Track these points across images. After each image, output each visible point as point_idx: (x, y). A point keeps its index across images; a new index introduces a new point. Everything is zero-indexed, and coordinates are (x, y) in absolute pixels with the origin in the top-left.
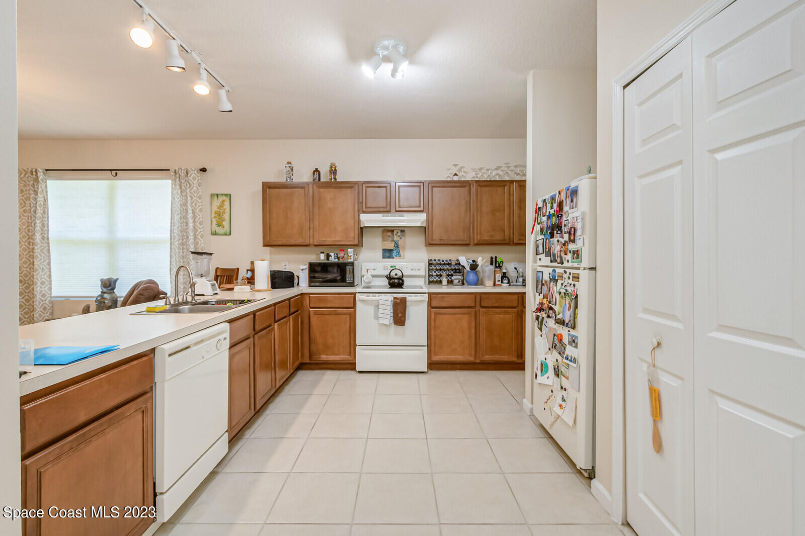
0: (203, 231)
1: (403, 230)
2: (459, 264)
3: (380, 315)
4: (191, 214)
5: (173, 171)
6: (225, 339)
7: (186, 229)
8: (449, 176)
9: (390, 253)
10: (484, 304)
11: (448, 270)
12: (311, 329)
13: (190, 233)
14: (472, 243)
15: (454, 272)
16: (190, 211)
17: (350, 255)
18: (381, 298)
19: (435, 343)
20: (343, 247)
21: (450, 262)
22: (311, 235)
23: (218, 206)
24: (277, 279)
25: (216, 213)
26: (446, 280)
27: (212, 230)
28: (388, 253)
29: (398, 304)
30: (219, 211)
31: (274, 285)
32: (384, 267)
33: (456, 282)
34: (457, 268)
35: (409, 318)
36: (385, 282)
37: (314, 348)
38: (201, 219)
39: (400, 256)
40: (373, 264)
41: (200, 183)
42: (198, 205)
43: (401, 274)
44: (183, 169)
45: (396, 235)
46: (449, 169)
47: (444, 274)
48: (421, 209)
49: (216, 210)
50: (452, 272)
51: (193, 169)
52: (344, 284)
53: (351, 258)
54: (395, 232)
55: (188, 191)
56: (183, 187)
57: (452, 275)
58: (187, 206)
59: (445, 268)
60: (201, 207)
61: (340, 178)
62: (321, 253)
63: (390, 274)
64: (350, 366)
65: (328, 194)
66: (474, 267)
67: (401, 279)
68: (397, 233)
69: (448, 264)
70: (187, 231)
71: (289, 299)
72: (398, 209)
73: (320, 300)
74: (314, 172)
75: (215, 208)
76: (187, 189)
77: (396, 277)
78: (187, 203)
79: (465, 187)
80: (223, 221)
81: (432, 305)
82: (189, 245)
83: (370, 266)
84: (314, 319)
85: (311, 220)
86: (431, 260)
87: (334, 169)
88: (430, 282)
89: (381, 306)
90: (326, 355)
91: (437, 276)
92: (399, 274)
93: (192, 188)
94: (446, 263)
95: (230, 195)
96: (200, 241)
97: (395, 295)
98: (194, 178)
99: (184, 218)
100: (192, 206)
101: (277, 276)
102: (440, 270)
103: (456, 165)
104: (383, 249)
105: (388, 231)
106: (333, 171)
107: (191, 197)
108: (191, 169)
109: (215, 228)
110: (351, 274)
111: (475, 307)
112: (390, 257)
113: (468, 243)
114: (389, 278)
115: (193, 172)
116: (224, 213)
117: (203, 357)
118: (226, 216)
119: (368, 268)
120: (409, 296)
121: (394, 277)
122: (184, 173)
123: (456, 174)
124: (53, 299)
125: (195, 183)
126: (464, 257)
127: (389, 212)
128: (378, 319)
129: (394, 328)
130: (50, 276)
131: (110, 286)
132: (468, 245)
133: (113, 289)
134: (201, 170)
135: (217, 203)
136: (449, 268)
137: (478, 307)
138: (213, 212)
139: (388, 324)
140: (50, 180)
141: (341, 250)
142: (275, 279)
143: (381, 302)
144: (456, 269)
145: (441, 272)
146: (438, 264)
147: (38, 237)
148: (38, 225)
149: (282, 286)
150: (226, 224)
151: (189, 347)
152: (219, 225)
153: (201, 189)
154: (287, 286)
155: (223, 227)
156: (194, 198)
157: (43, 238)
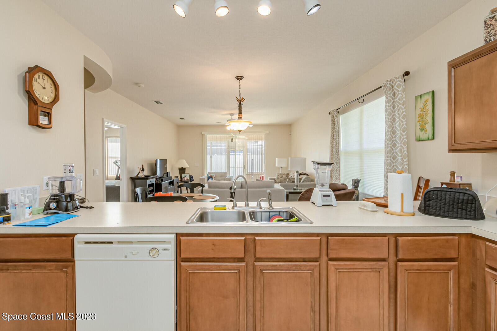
4: (398, 122)
5: (383, 85)
12: (487, 307)
13: (398, 141)
16: (398, 119)
25: (420, 117)
27: (417, 136)
30: (423, 114)
31: (425, 209)
38: (405, 126)
41: (404, 89)
44: (389, 80)
51: (397, 77)
56: (389, 98)
58: (394, 115)
60: (404, 113)
75: (419, 112)
76: (393, 99)
78: (394, 112)
80: (426, 124)
82: (397, 154)
95: (433, 92)
98: (399, 86)
99: (390, 127)
108: (395, 78)
109: (419, 133)
115: (398, 80)
116: (427, 114)
117: (126, 257)
118: (430, 118)
125: (400, 90)
134: (404, 75)
135: (420, 104)
138: (417, 116)
147: (334, 151)
148: (334, 143)
149: (442, 214)
150: (429, 127)
151: (112, 243)
152: (422, 130)
153: (404, 95)
154: (455, 215)
155: (426, 131)
156: (400, 106)
157: (336, 151)
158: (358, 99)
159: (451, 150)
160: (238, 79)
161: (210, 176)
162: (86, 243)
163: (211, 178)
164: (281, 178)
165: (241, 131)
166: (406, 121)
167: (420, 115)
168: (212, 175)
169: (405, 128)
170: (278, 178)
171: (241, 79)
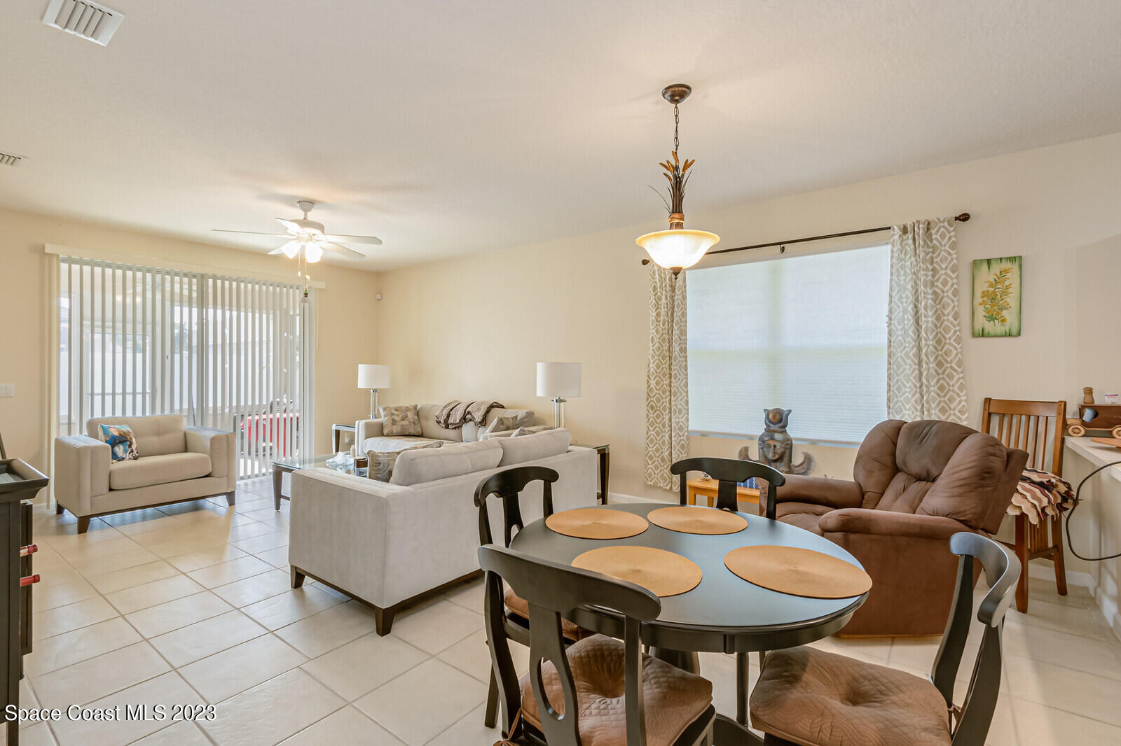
5: (899, 228)
23: (989, 283)
25: (986, 296)
27: (975, 326)
30: (994, 292)
38: (956, 309)
41: (953, 243)
42: (946, 281)
49: (985, 289)
51: (942, 219)
75: (983, 287)
76: (928, 257)
80: (1001, 310)
93: (937, 254)
95: (1021, 258)
96: (956, 348)
98: (943, 236)
107: (936, 270)
108: (938, 219)
115: (942, 224)
118: (1012, 300)
124: (690, 434)
125: (943, 243)
131: (780, 421)
133: (785, 426)
134: (957, 219)
138: (978, 294)
147: (676, 349)
148: (676, 332)
150: (1008, 314)
152: (991, 318)
153: (955, 253)
155: (1003, 320)
157: (681, 350)
160: (672, 97)
161: (116, 434)
163: (121, 442)
164: (403, 420)
166: (958, 301)
167: (986, 293)
168: (125, 428)
169: (956, 312)
170: (394, 422)
171: (681, 100)
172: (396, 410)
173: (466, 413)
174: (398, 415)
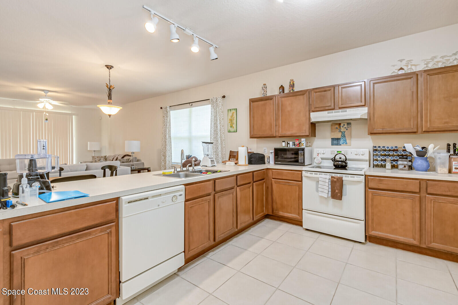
0: (224, 130)
1: (349, 123)
2: (406, 150)
3: (320, 189)
4: (219, 121)
5: (211, 99)
6: (181, 195)
7: (216, 130)
8: (394, 72)
9: (338, 141)
10: (430, 190)
11: (393, 156)
12: (273, 193)
13: (219, 132)
14: (420, 130)
15: (400, 158)
16: (218, 120)
17: (302, 143)
18: (320, 176)
19: (373, 220)
20: (298, 137)
21: (395, 149)
22: (277, 130)
23: (230, 116)
24: (253, 159)
25: (230, 120)
26: (390, 165)
27: (228, 130)
28: (336, 141)
29: (335, 182)
31: (250, 162)
32: (332, 152)
33: (401, 167)
34: (404, 154)
35: (346, 195)
36: (331, 164)
37: (275, 206)
39: (346, 144)
40: (323, 149)
41: (222, 104)
42: (221, 116)
43: (345, 158)
44: (215, 97)
45: (343, 127)
46: (394, 66)
47: (389, 159)
48: (363, 104)
50: (398, 158)
51: (219, 97)
52: (297, 163)
53: (304, 145)
54: (342, 125)
55: (218, 109)
56: (215, 107)
57: (397, 160)
58: (217, 117)
59: (391, 154)
60: (223, 117)
61: (296, 89)
62: (283, 142)
63: (335, 158)
64: (299, 223)
65: (287, 101)
66: (422, 153)
67: (345, 161)
68: (344, 125)
69: (394, 150)
70: (217, 131)
71: (253, 172)
72: (340, 106)
73: (279, 174)
74: (280, 87)
75: (229, 118)
76: (217, 109)
77: (340, 160)
78: (217, 116)
79: (410, 78)
80: (233, 124)
81: (369, 186)
82: (218, 139)
83: (321, 151)
84: (275, 186)
85: (277, 120)
86: (375, 147)
87: (292, 83)
88: (374, 166)
89: (320, 182)
90: (283, 212)
91: (382, 160)
92: (343, 158)
93: (219, 108)
94: (391, 149)
95: (236, 109)
96: (223, 136)
97: (333, 175)
98: (220, 102)
99: (215, 124)
100: (219, 117)
101: (253, 157)
102: (385, 155)
103: (401, 61)
104: (332, 138)
105: (337, 124)
106: (292, 86)
107: (219, 112)
109: (229, 128)
110: (302, 156)
111: (419, 193)
112: (338, 144)
113: (415, 130)
114: (334, 160)
115: (219, 99)
116: (233, 119)
117: (159, 205)
118: (235, 122)
119: (318, 153)
120: (345, 177)
121: (338, 160)
122: (215, 100)
123: (402, 69)
124: (173, 164)
125: (220, 104)
126: (411, 144)
127: (334, 109)
128: (318, 192)
129: (332, 201)
130: (171, 154)
132: (415, 133)
134: (223, 97)
135: (230, 114)
136: (395, 154)
137: (423, 194)
139: (326, 197)
140: (171, 111)
141: (296, 140)
142: (252, 158)
143: (320, 179)
144: (402, 155)
145: (385, 158)
146: (383, 150)
147: (167, 136)
148: (167, 131)
149: (256, 163)
150: (234, 126)
151: (147, 198)
152: (231, 127)
153: (223, 107)
154: (260, 163)
155: (233, 127)
156: (220, 113)
157: (169, 136)
158: (189, 103)
159: (251, 137)
160: (108, 68)
162: (128, 203)
165: (111, 115)
166: (223, 121)
169: (223, 125)
171: (111, 68)
172: (97, 157)
173: (117, 158)
174: (97, 159)
